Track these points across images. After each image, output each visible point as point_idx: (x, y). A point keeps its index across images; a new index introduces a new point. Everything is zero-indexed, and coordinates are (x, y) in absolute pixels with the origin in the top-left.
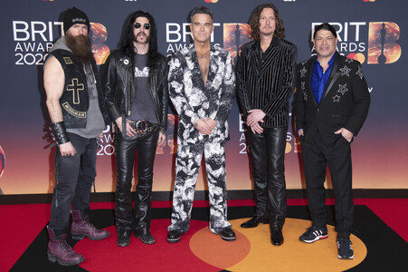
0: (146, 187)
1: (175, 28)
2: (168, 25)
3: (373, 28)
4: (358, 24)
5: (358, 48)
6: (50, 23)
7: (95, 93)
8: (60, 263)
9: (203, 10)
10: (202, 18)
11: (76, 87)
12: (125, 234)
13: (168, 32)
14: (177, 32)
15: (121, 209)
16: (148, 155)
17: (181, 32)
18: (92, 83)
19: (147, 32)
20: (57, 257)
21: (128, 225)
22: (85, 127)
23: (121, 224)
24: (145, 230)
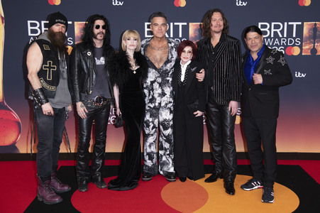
0: (100, 146)
2: (146, 24)
3: (307, 27)
4: (295, 24)
5: (295, 42)
7: (65, 75)
8: (45, 202)
9: (160, 14)
11: (50, 68)
12: (84, 183)
13: (146, 29)
15: (82, 163)
18: (64, 68)
19: (104, 31)
20: (43, 197)
21: (86, 176)
22: (53, 98)
23: (82, 175)
24: (99, 177)
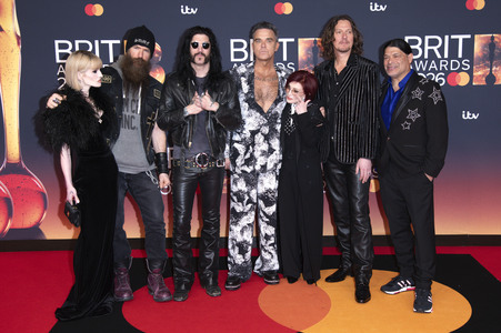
0: (211, 231)
1: (241, 45)
2: (232, 41)
3: (479, 42)
4: (461, 38)
5: (462, 65)
6: (97, 42)
9: (265, 25)
10: (264, 34)
12: (183, 288)
13: (233, 50)
14: (243, 50)
15: (179, 255)
16: (213, 194)
17: (248, 49)
18: (134, 112)
19: (206, 52)
21: (186, 276)
23: (179, 275)
24: (211, 280)
